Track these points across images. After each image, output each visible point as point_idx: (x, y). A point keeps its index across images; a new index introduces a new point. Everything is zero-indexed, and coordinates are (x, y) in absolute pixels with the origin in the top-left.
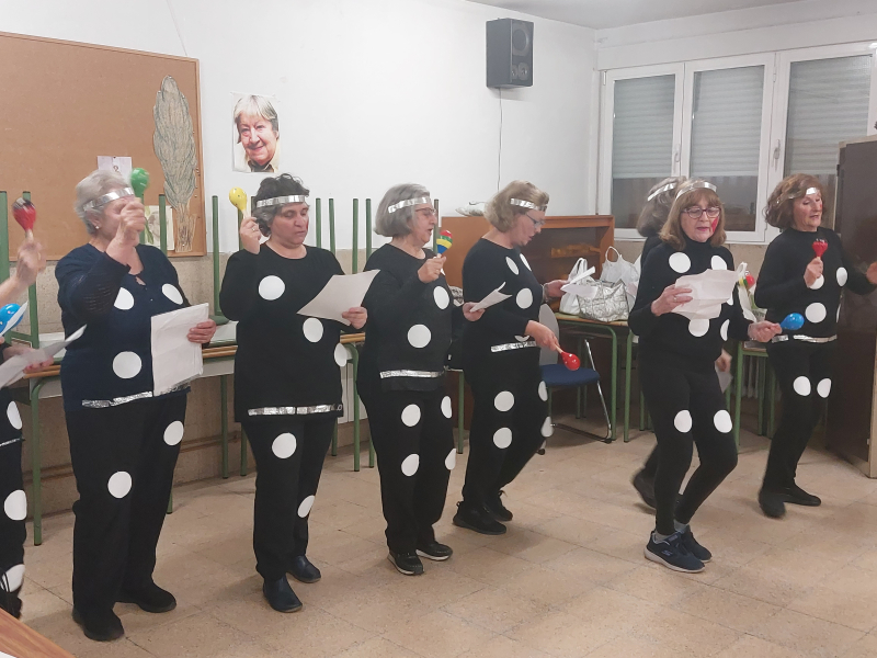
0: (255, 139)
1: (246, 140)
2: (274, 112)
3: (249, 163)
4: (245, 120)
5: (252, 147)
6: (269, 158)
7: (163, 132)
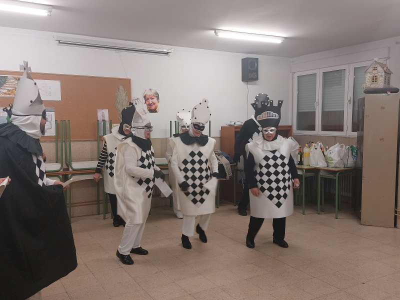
0: (151, 102)
1: (148, 103)
2: (158, 94)
3: (149, 110)
4: (147, 97)
5: (150, 105)
6: (156, 109)
7: (119, 102)
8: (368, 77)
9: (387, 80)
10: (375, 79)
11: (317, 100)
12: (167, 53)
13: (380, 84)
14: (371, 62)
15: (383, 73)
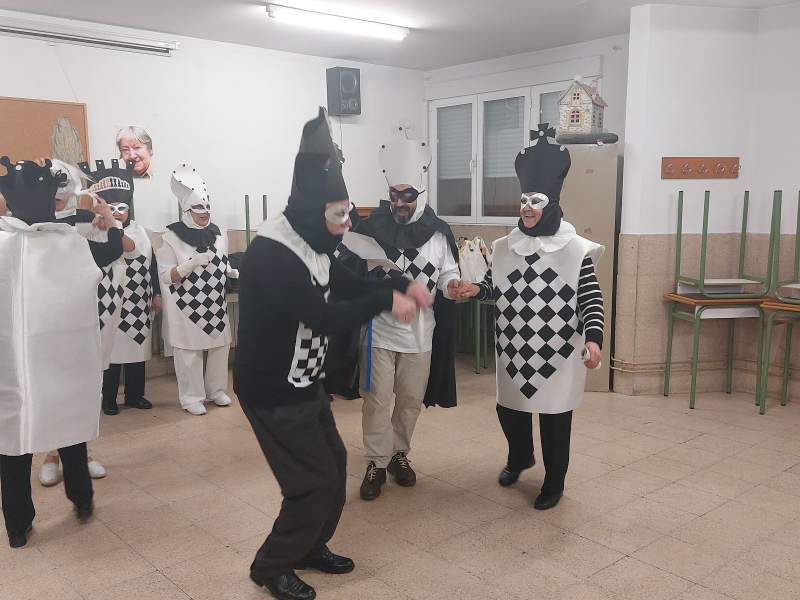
8: (565, 111)
9: (597, 120)
10: (575, 117)
11: (474, 158)
12: (167, 51)
13: (586, 126)
14: (569, 84)
15: (591, 105)
